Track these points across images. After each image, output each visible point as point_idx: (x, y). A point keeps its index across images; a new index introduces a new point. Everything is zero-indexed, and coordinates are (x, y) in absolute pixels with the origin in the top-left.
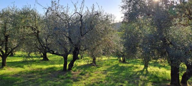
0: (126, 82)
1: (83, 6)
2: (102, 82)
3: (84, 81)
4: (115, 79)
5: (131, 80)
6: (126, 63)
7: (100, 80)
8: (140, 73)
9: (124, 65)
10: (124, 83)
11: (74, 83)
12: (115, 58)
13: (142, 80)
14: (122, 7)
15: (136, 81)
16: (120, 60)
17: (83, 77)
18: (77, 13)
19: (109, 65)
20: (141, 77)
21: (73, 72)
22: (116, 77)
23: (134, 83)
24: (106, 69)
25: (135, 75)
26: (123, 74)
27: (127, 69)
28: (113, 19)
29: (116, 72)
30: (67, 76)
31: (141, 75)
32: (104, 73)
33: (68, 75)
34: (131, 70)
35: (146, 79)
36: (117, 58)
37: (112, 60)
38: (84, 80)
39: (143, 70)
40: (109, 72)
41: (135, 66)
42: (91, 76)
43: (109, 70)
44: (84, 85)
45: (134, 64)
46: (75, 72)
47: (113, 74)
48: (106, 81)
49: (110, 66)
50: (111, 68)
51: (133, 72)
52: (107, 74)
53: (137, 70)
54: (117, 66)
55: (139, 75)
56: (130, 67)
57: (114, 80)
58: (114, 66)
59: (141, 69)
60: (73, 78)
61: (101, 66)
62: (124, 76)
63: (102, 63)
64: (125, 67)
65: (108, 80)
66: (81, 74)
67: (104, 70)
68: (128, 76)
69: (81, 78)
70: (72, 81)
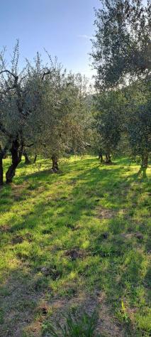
0: (107, 194)
1: (16, 56)
2: (64, 198)
3: (33, 200)
4: (88, 191)
5: (115, 190)
6: (112, 164)
7: (63, 196)
8: (133, 179)
9: (108, 167)
10: (102, 196)
11: (15, 203)
12: (94, 158)
13: (133, 190)
14: (94, 56)
15: (123, 192)
16: (102, 161)
17: (33, 193)
18: (6, 71)
19: (82, 169)
20: (132, 184)
21: (15, 186)
22: (90, 188)
23: (120, 194)
24: (76, 177)
25: (124, 182)
26: (103, 182)
27: (111, 174)
28: (83, 84)
29: (92, 180)
30: (3, 193)
31: (133, 181)
32: (71, 184)
33: (5, 191)
34: (118, 174)
35: (141, 187)
36: (98, 157)
37: (89, 160)
38: (34, 197)
39: (138, 174)
40: (80, 181)
41: (126, 167)
42: (47, 189)
43: (80, 177)
44: (33, 205)
45: (125, 165)
46: (19, 186)
47: (87, 183)
48: (72, 196)
49: (83, 172)
50: (85, 173)
51: (121, 177)
52: (76, 185)
53: (127, 174)
54: (96, 169)
55: (131, 182)
56: (117, 170)
57: (87, 193)
58: (90, 170)
59: (135, 172)
60: (14, 196)
61: (68, 172)
62: (105, 185)
63: (70, 168)
64: (108, 170)
65: (76, 194)
66: (31, 188)
67: (71, 179)
68: (111, 185)
69: (29, 195)
70: (11, 200)
